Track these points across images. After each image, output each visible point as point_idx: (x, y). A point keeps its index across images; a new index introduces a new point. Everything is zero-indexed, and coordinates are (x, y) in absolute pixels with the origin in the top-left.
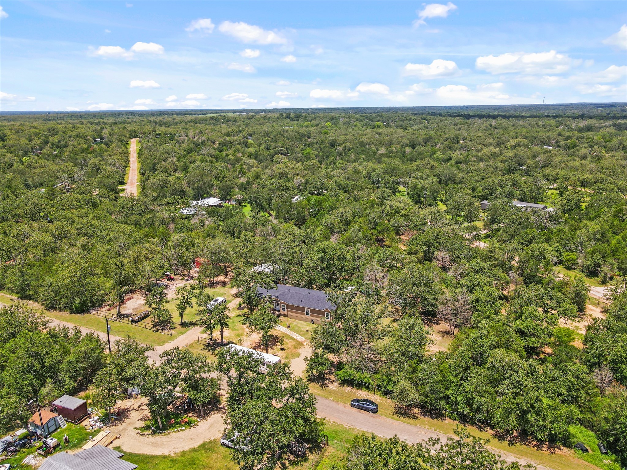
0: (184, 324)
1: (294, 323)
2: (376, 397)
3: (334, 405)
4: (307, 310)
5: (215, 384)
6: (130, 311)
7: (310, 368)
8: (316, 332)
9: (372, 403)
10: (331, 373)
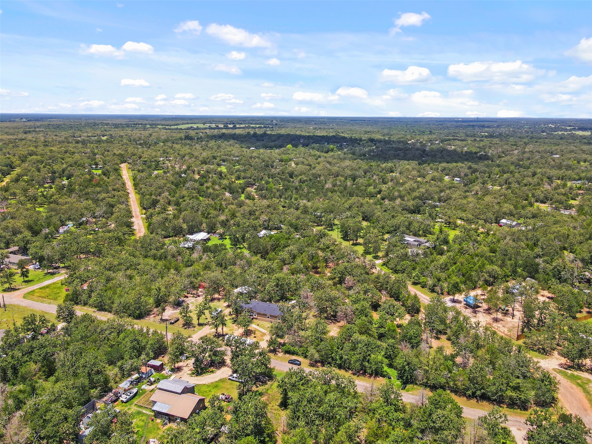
0: (200, 325)
1: (261, 323)
2: (301, 359)
3: (280, 362)
4: (268, 315)
5: (223, 353)
6: (167, 318)
7: (269, 346)
8: (272, 327)
9: (298, 361)
10: (280, 348)
